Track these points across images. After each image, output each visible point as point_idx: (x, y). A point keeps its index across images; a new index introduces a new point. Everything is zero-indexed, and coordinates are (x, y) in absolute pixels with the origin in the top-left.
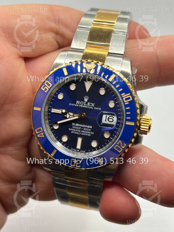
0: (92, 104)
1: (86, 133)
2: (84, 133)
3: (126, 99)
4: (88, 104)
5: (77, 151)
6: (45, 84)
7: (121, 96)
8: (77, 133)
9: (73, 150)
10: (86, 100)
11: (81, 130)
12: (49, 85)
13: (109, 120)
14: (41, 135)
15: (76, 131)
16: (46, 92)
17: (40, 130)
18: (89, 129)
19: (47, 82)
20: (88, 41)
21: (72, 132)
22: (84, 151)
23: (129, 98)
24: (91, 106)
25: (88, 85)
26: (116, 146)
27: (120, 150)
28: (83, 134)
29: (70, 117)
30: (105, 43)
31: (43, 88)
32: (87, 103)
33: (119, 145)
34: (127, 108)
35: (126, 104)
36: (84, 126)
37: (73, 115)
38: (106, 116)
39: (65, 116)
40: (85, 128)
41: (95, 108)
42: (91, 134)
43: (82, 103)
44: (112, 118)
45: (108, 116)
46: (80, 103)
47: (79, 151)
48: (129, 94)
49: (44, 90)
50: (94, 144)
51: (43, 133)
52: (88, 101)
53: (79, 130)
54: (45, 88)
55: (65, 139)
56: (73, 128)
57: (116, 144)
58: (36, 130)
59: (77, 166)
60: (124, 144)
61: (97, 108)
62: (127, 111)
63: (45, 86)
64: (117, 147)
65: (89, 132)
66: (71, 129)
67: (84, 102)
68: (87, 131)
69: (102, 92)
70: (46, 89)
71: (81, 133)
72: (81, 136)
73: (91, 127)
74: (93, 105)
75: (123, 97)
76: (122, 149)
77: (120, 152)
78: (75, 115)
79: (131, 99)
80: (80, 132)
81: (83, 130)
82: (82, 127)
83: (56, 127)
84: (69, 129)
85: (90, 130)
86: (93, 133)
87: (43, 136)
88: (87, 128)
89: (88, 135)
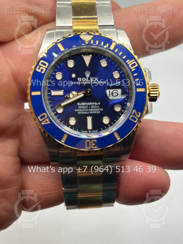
0: (95, 78)
1: (95, 111)
2: (92, 111)
3: (132, 66)
4: (91, 79)
5: (88, 132)
6: (40, 64)
7: (127, 63)
8: (85, 113)
9: (84, 132)
10: (88, 75)
11: (88, 108)
12: (45, 65)
14: (47, 122)
15: (83, 111)
16: (43, 72)
17: (44, 116)
18: (97, 105)
19: (42, 62)
20: (73, 16)
21: (79, 113)
22: (97, 131)
23: (134, 64)
25: (87, 59)
27: (135, 119)
28: (91, 113)
29: (74, 96)
30: (92, 16)
31: (39, 69)
32: (89, 79)
33: (134, 114)
34: (135, 75)
35: (133, 70)
36: (91, 104)
37: (78, 94)
38: (110, 91)
39: (69, 96)
40: (93, 105)
42: (100, 111)
43: (84, 79)
44: (116, 92)
45: (111, 91)
46: (82, 80)
47: (91, 132)
48: (134, 60)
49: (39, 71)
50: (106, 121)
51: (49, 119)
52: (91, 76)
53: (87, 109)
55: (72, 121)
56: (79, 109)
57: (131, 114)
58: (39, 118)
59: (93, 148)
60: (139, 113)
62: (135, 78)
63: (40, 66)
64: (132, 118)
65: (98, 110)
66: (78, 110)
67: (86, 78)
68: (95, 108)
69: (104, 63)
70: (42, 70)
71: (90, 111)
72: (89, 115)
75: (128, 63)
76: (137, 119)
77: (136, 122)
78: (79, 94)
79: (137, 65)
80: (88, 111)
81: (90, 108)
82: (88, 105)
83: (60, 111)
84: (76, 110)
85: (98, 107)
86: (102, 109)
87: (49, 123)
88: (94, 105)
89: (97, 112)
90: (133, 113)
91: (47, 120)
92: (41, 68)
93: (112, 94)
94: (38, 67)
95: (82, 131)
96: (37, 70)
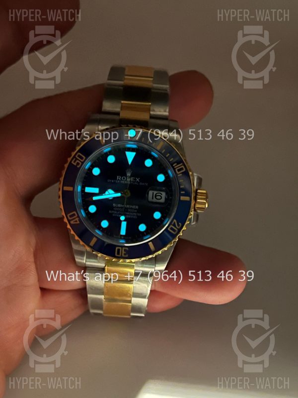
0: (136, 178)
1: (132, 215)
2: (128, 215)
3: (179, 170)
5: (121, 238)
6: (77, 157)
7: (173, 167)
10: (129, 174)
11: (125, 211)
12: (82, 158)
13: (157, 197)
14: (76, 221)
15: (118, 214)
16: (78, 166)
17: (74, 215)
18: (135, 209)
19: (79, 155)
21: (114, 215)
22: (131, 238)
23: (182, 169)
24: (135, 182)
25: (130, 156)
26: (170, 227)
27: (174, 230)
31: (74, 162)
32: (130, 178)
35: (179, 175)
36: (128, 206)
37: (115, 193)
38: (153, 193)
40: (130, 209)
41: (141, 184)
42: (137, 216)
43: (124, 178)
44: (160, 194)
45: (155, 192)
46: (121, 179)
47: (124, 238)
48: (182, 164)
49: (75, 164)
52: (132, 176)
54: (76, 162)
56: (115, 211)
57: (170, 224)
58: (68, 216)
59: (123, 256)
60: (179, 223)
61: (143, 184)
63: (77, 159)
65: (135, 214)
66: (113, 212)
67: (126, 176)
68: (132, 212)
69: (148, 163)
70: (78, 164)
73: (137, 207)
74: (138, 180)
75: (175, 167)
76: (177, 231)
77: (175, 233)
79: (184, 170)
81: (127, 211)
82: (126, 208)
83: (93, 211)
84: (110, 212)
85: (136, 211)
86: (140, 215)
87: (78, 222)
88: (132, 208)
89: (134, 217)
90: (173, 223)
91: (77, 219)
92: (78, 161)
93: (156, 196)
94: (74, 159)
95: (115, 236)
96: (73, 162)
